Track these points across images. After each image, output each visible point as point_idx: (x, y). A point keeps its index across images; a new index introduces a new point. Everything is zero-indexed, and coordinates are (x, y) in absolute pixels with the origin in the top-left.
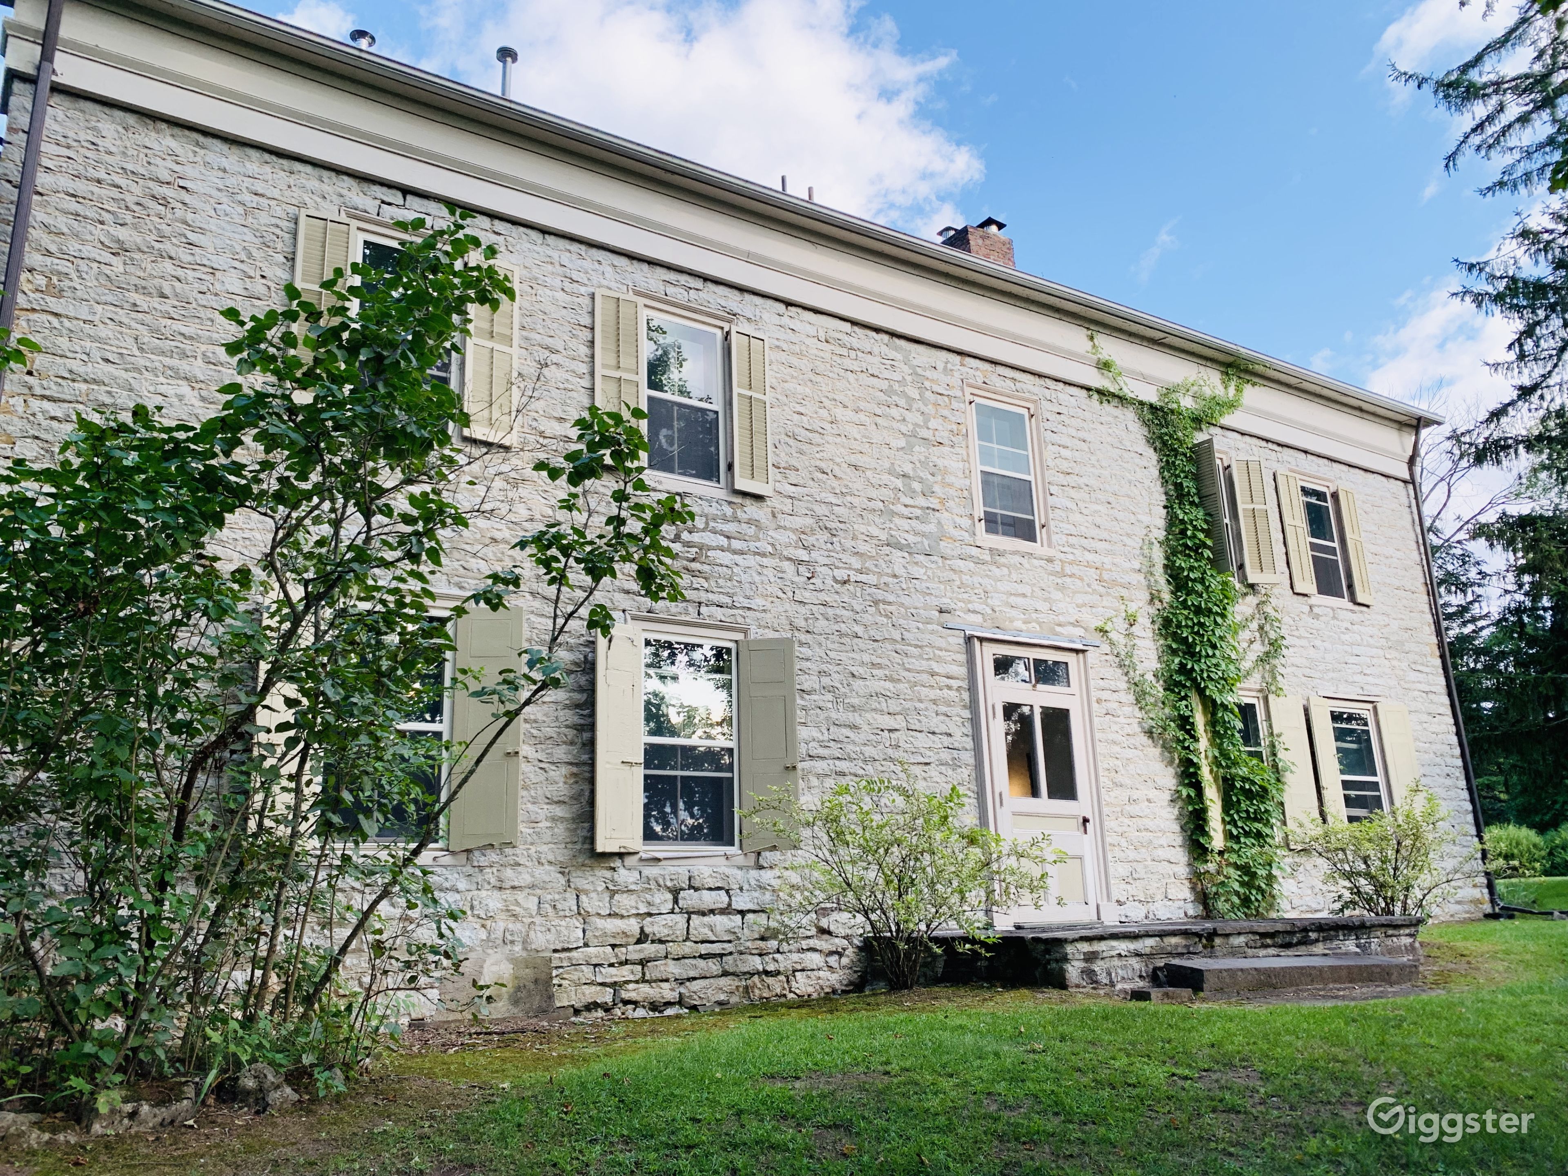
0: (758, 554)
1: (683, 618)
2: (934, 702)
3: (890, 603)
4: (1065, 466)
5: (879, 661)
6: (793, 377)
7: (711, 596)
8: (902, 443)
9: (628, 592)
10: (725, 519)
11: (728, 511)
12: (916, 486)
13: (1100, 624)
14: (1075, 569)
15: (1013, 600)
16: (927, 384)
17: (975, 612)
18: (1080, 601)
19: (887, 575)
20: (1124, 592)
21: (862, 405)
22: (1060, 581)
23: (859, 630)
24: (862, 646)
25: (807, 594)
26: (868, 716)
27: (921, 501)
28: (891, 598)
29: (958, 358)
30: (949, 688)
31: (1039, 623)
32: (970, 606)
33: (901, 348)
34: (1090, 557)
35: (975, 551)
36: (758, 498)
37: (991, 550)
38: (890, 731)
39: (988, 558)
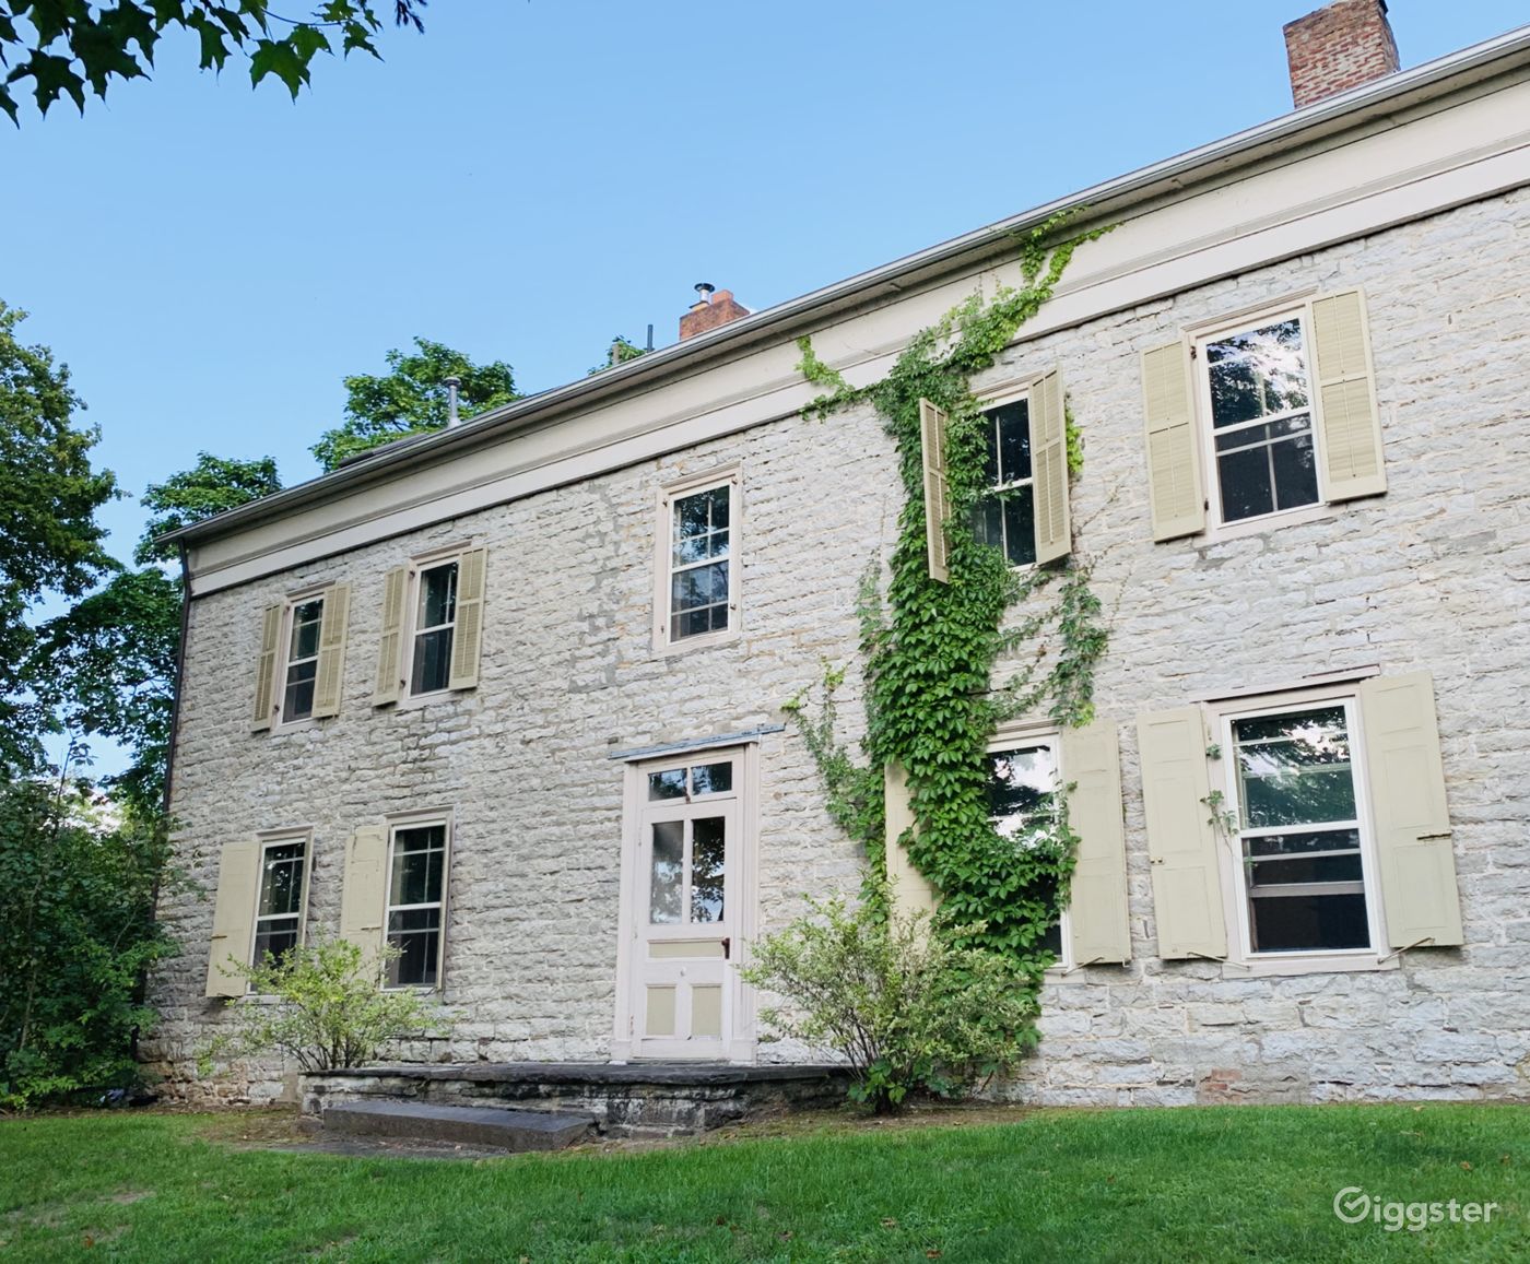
0: (468, 739)
1: (414, 809)
2: (594, 837)
3: (564, 749)
4: (765, 523)
5: (549, 808)
6: (508, 568)
7: (433, 786)
8: (592, 584)
9: (387, 798)
10: (449, 717)
11: (450, 709)
12: (600, 622)
13: (788, 701)
14: (764, 645)
15: (687, 707)
16: (620, 510)
17: (645, 733)
18: (768, 682)
19: (566, 722)
20: (827, 651)
21: (560, 563)
22: (742, 666)
23: (535, 782)
24: (537, 797)
25: (499, 763)
26: (534, 862)
27: (604, 635)
28: (565, 744)
29: (654, 464)
30: (609, 820)
31: (713, 723)
32: (640, 729)
33: (600, 487)
34: (785, 622)
35: (649, 668)
36: (472, 690)
37: (667, 659)
38: (552, 873)
39: (664, 668)
